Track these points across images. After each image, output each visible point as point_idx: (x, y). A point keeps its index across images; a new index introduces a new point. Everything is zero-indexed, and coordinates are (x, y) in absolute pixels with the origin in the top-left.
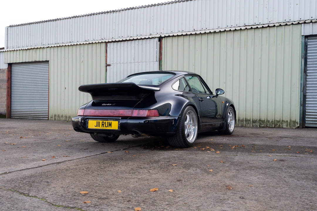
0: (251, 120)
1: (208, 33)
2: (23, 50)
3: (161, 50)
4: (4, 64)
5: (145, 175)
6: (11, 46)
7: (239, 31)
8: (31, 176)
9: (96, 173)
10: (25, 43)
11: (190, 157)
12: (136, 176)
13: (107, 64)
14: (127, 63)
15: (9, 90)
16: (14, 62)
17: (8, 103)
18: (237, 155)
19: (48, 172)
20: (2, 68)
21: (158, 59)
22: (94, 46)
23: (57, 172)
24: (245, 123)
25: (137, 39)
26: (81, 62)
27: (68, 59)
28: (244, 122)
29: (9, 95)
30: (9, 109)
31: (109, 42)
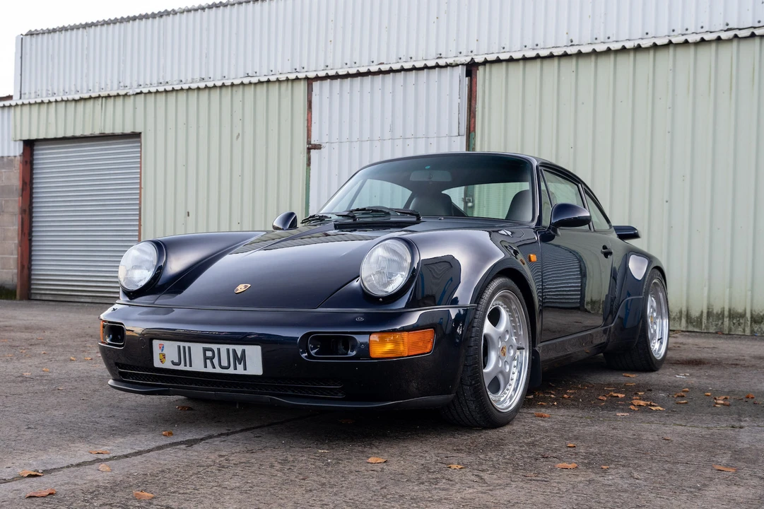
0: (748, 315)
1: (617, 52)
2: (67, 101)
3: (473, 102)
4: (12, 143)
5: (471, 491)
6: (33, 92)
7: (713, 46)
8: (114, 487)
9: (315, 478)
10: (73, 83)
11: (593, 429)
12: (443, 494)
13: (312, 142)
14: (371, 140)
15: (26, 217)
16: (41, 137)
17: (22, 256)
18: (741, 427)
19: (163, 471)
20: (6, 155)
21: (464, 130)
22: (274, 89)
23: (191, 473)
24: (729, 324)
25: (402, 70)
26: (235, 136)
27: (198, 127)
28: (726, 320)
29: (26, 231)
30: (26, 271)
31: (317, 78)
